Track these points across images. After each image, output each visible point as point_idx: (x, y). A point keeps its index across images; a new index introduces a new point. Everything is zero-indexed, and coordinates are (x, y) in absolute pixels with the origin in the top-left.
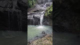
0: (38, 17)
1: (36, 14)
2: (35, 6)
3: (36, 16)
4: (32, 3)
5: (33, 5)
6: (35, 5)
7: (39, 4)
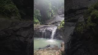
0: (50, 30)
1: (49, 27)
2: (55, 18)
3: (48, 29)
4: (51, 14)
5: (52, 16)
6: (54, 16)
7: (59, 15)
